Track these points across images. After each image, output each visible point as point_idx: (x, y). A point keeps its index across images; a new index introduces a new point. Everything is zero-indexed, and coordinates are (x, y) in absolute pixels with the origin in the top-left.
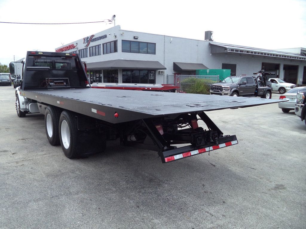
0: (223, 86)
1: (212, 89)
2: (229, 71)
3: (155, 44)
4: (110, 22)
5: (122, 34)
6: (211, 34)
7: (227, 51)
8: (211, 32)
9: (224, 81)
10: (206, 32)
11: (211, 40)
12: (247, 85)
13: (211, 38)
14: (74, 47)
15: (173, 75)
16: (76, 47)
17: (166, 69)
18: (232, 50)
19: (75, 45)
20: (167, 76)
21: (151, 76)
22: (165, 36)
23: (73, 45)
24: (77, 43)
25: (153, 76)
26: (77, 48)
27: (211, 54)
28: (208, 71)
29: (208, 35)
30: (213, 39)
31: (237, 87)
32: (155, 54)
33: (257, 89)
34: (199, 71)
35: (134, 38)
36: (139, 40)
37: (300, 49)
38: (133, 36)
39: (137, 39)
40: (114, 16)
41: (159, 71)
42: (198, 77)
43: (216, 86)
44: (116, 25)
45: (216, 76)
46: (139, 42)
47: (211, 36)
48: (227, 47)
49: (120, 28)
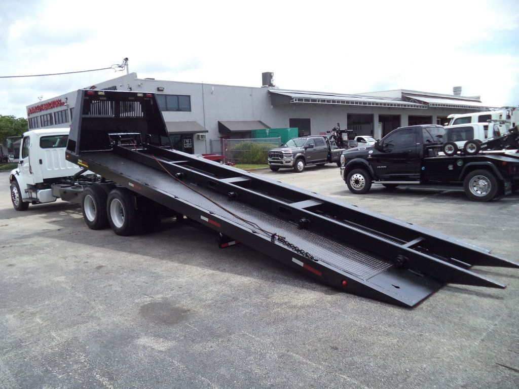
0: (283, 152)
1: (271, 156)
2: (296, 130)
3: (189, 96)
4: (121, 69)
5: (139, 85)
6: (271, 77)
7: (293, 101)
8: (270, 73)
9: (286, 146)
10: (263, 74)
11: (271, 85)
12: (315, 148)
13: (272, 82)
14: (62, 104)
15: (219, 139)
16: (65, 104)
17: (207, 131)
18: (300, 99)
19: (63, 100)
20: (211, 141)
21: (186, 143)
22: (202, 84)
23: (60, 101)
24: (67, 98)
25: (189, 143)
26: (67, 106)
27: (272, 107)
28: (267, 132)
29: (267, 78)
30: (274, 84)
31: (302, 152)
32: (190, 111)
33: (330, 153)
34: (255, 131)
35: (158, 89)
36: (165, 92)
37: (401, 92)
38: (156, 88)
39: (162, 90)
40: (127, 59)
41: (198, 136)
42: (254, 141)
43: (274, 152)
44: (130, 72)
45: (277, 138)
46: (166, 95)
47: (272, 80)
48: (293, 95)
49: (136, 77)
